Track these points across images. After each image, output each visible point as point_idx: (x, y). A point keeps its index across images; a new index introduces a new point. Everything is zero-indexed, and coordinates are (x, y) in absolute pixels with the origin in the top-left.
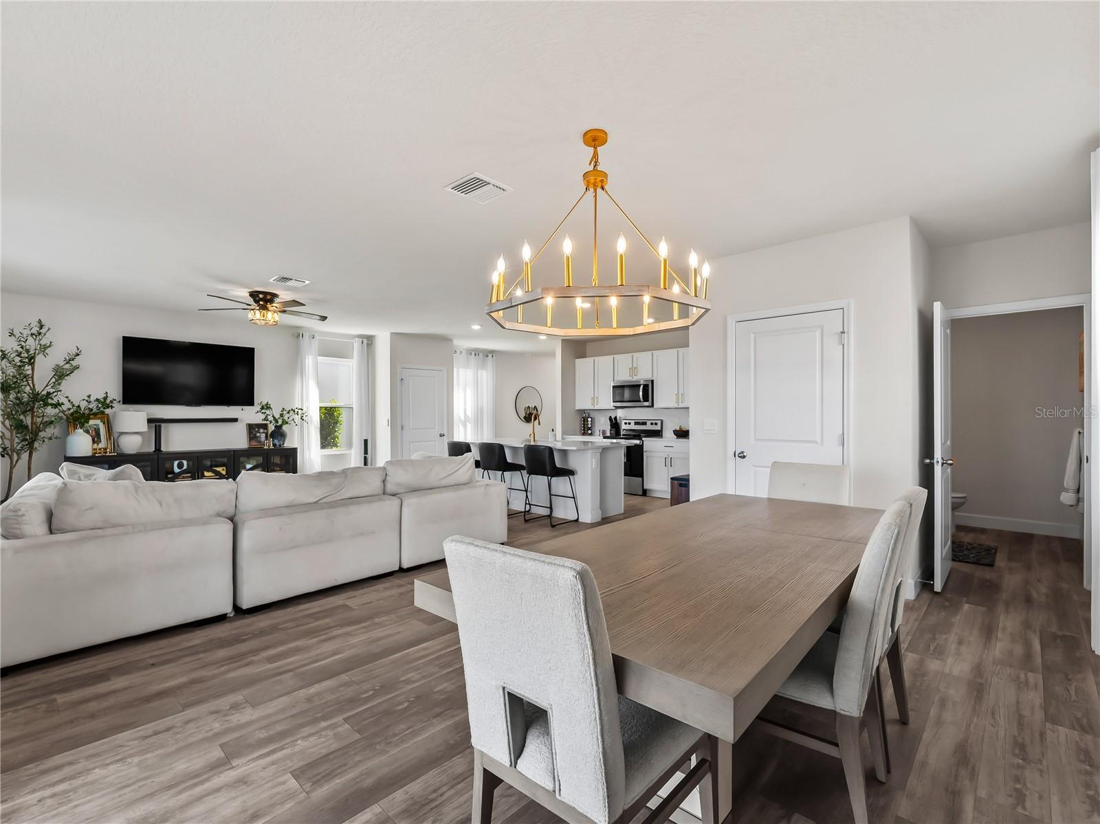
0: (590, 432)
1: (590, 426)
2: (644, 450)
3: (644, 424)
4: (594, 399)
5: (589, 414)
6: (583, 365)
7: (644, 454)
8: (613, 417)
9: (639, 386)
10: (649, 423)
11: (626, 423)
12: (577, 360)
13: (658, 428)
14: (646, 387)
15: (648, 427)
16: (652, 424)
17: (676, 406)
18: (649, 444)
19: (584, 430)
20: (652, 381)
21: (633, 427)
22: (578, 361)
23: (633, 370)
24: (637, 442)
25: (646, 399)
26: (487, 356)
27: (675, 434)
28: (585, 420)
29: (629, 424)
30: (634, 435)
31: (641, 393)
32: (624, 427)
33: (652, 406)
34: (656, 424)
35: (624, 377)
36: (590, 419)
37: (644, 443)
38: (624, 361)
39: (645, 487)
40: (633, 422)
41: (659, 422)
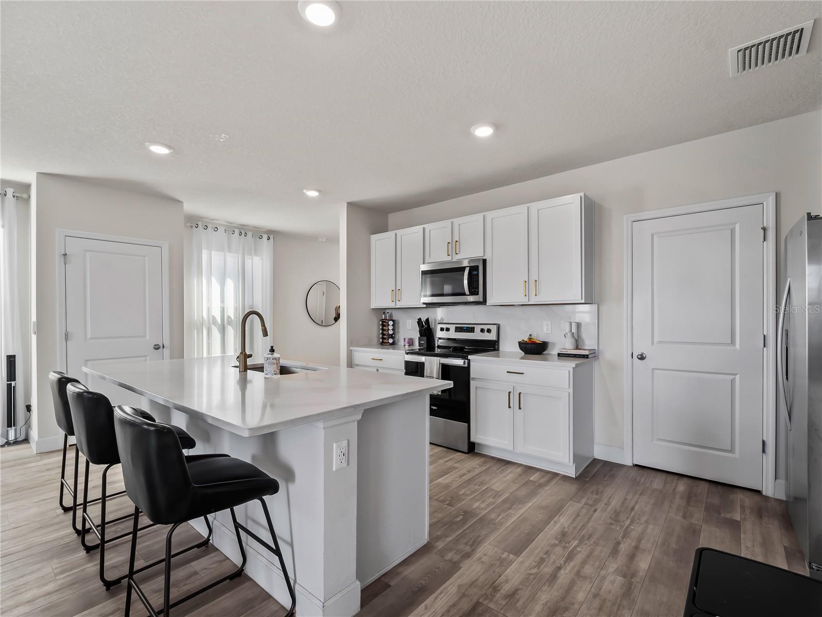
0: (391, 341)
1: (391, 332)
2: (472, 376)
3: (471, 330)
4: (396, 293)
5: (391, 316)
6: (381, 243)
7: (472, 382)
8: (424, 319)
9: (463, 269)
10: (477, 329)
11: (442, 329)
12: (371, 236)
13: (492, 337)
14: (473, 270)
15: (477, 335)
16: (482, 331)
17: (525, 301)
18: (479, 364)
19: (383, 338)
20: (484, 261)
21: (453, 334)
22: (374, 238)
23: (454, 245)
24: (459, 362)
25: (473, 290)
26: (261, 237)
27: (521, 348)
28: (384, 323)
29: (448, 330)
30: (455, 349)
31: (466, 282)
32: (439, 334)
33: (484, 302)
34: (489, 331)
35: (440, 257)
36: (391, 323)
37: (472, 363)
38: (438, 231)
39: (472, 440)
40: (452, 328)
41: (494, 329)
